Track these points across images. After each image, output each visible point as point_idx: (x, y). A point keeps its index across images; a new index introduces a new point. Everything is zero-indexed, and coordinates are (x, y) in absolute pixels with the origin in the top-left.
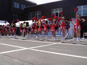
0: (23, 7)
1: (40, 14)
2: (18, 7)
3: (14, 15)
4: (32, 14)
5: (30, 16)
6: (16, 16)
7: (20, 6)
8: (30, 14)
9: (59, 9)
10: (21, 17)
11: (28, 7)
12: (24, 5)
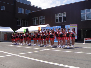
0: (28, 12)
1: (44, 19)
2: (22, 12)
3: (18, 21)
4: (36, 19)
5: (34, 21)
6: (21, 21)
7: (25, 11)
8: (34, 19)
9: (62, 14)
10: (25, 22)
11: (33, 12)
12: (28, 10)
